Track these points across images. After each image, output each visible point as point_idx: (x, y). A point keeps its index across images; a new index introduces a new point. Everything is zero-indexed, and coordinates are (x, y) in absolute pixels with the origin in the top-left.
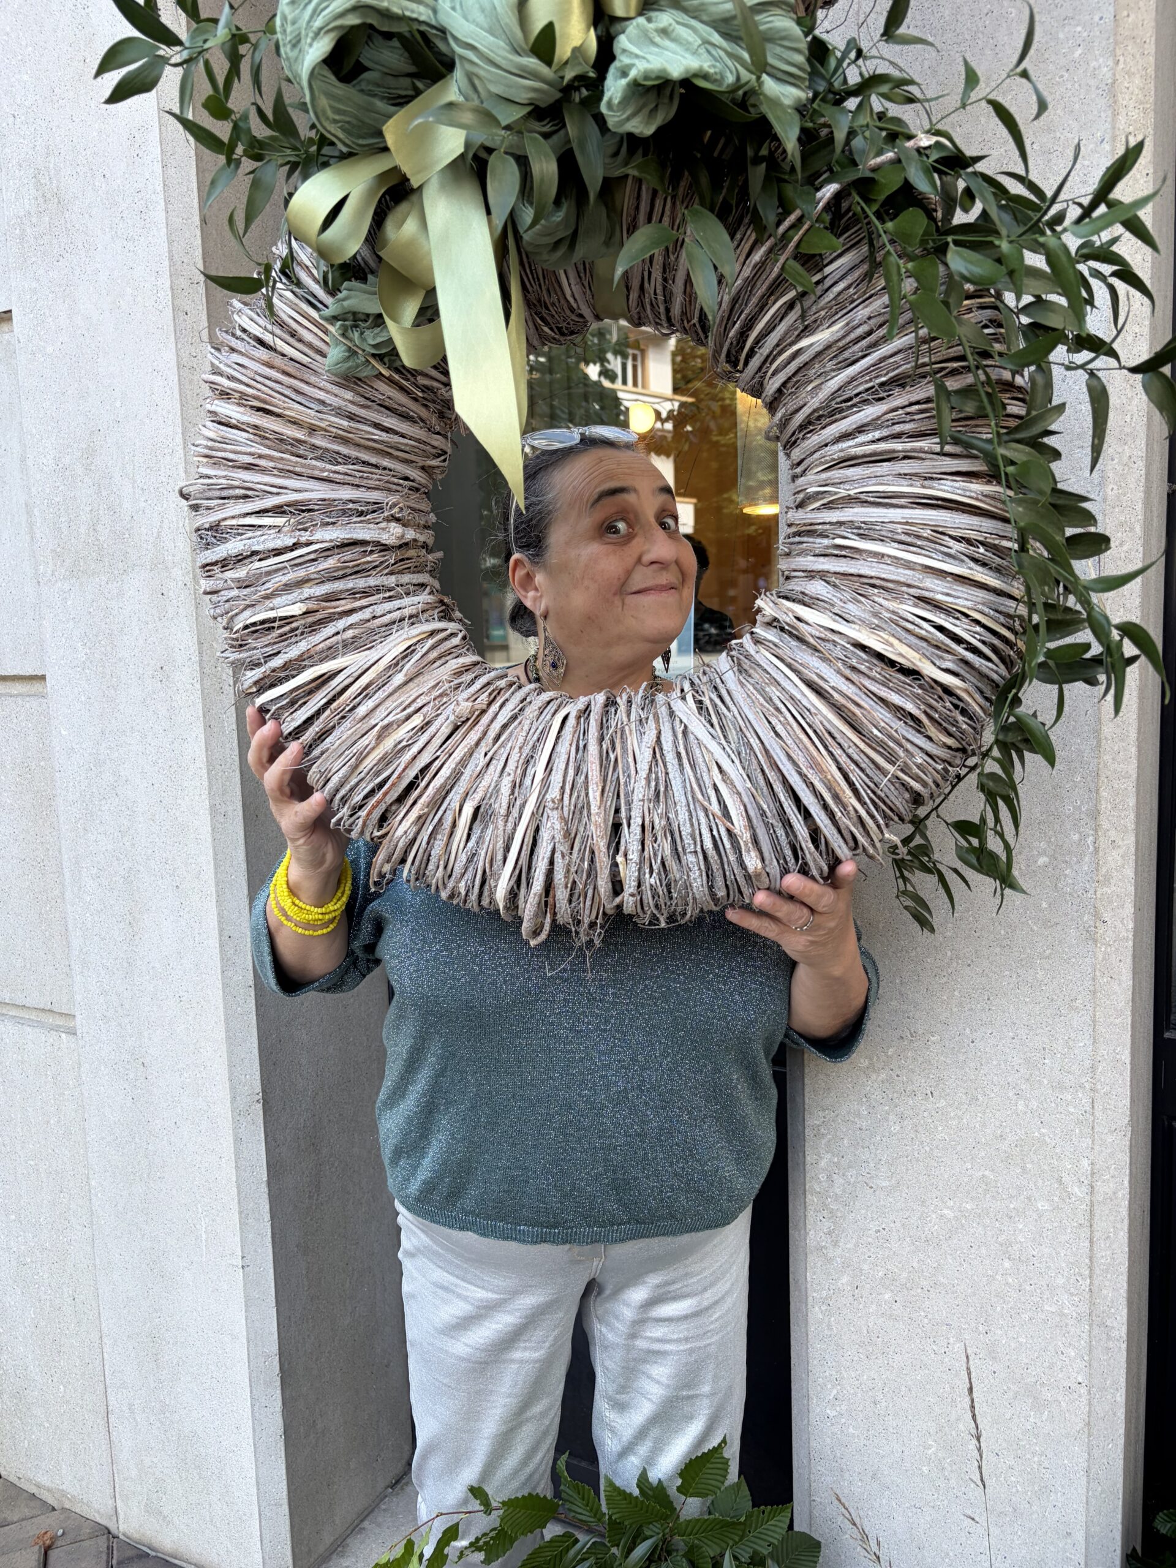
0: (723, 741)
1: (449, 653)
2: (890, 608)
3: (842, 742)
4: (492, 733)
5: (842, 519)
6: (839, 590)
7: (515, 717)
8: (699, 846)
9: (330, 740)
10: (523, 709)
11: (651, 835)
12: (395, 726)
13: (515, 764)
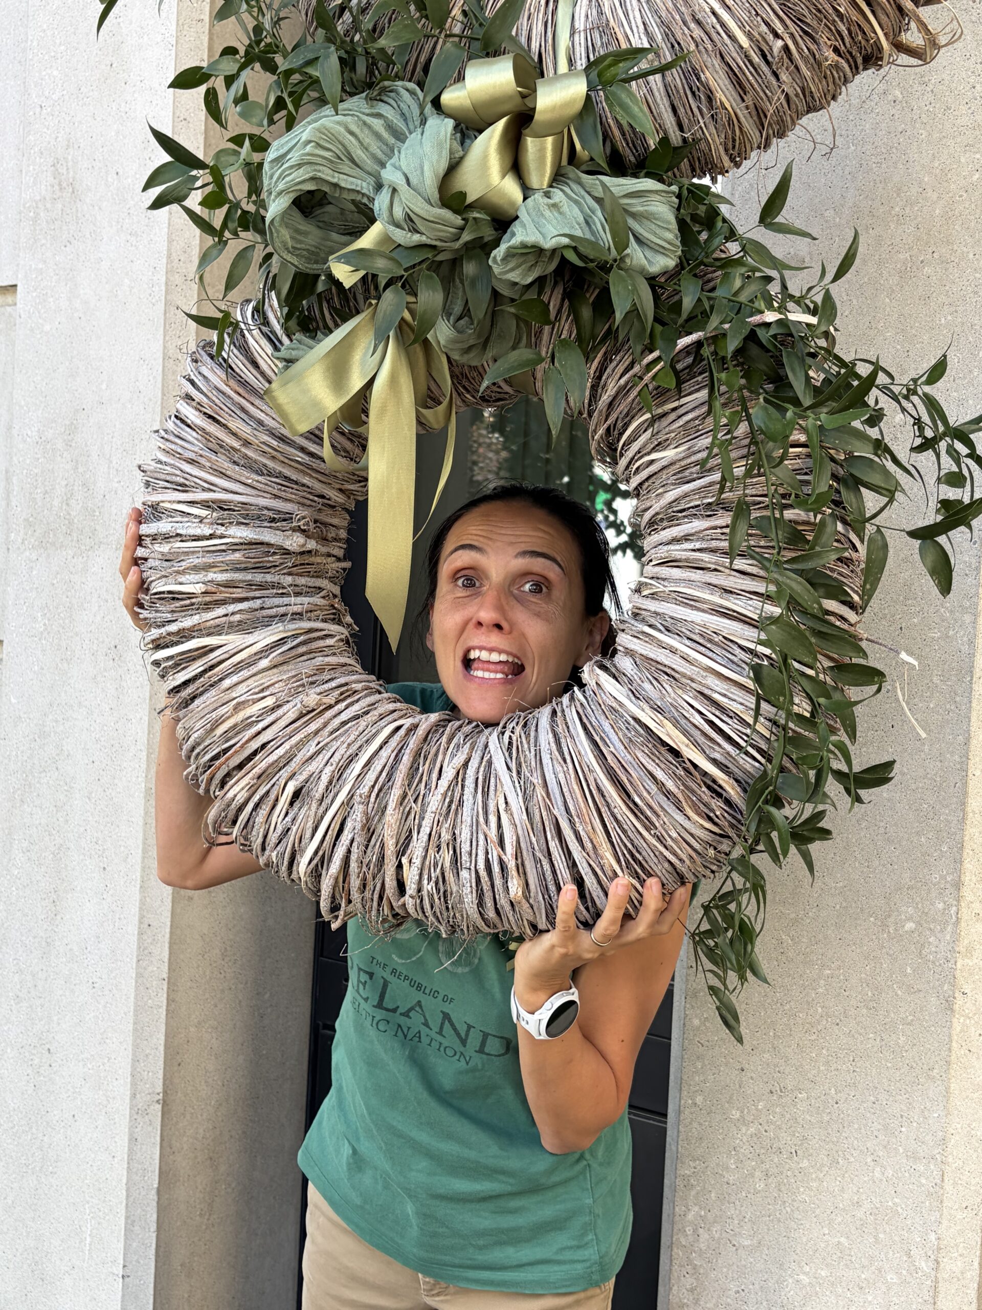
0: (515, 776)
1: (320, 650)
2: (673, 695)
3: (610, 801)
4: (330, 728)
5: (658, 610)
6: (640, 671)
7: (356, 717)
8: (473, 865)
9: (197, 702)
10: (367, 713)
11: (435, 845)
12: (251, 703)
13: (340, 757)
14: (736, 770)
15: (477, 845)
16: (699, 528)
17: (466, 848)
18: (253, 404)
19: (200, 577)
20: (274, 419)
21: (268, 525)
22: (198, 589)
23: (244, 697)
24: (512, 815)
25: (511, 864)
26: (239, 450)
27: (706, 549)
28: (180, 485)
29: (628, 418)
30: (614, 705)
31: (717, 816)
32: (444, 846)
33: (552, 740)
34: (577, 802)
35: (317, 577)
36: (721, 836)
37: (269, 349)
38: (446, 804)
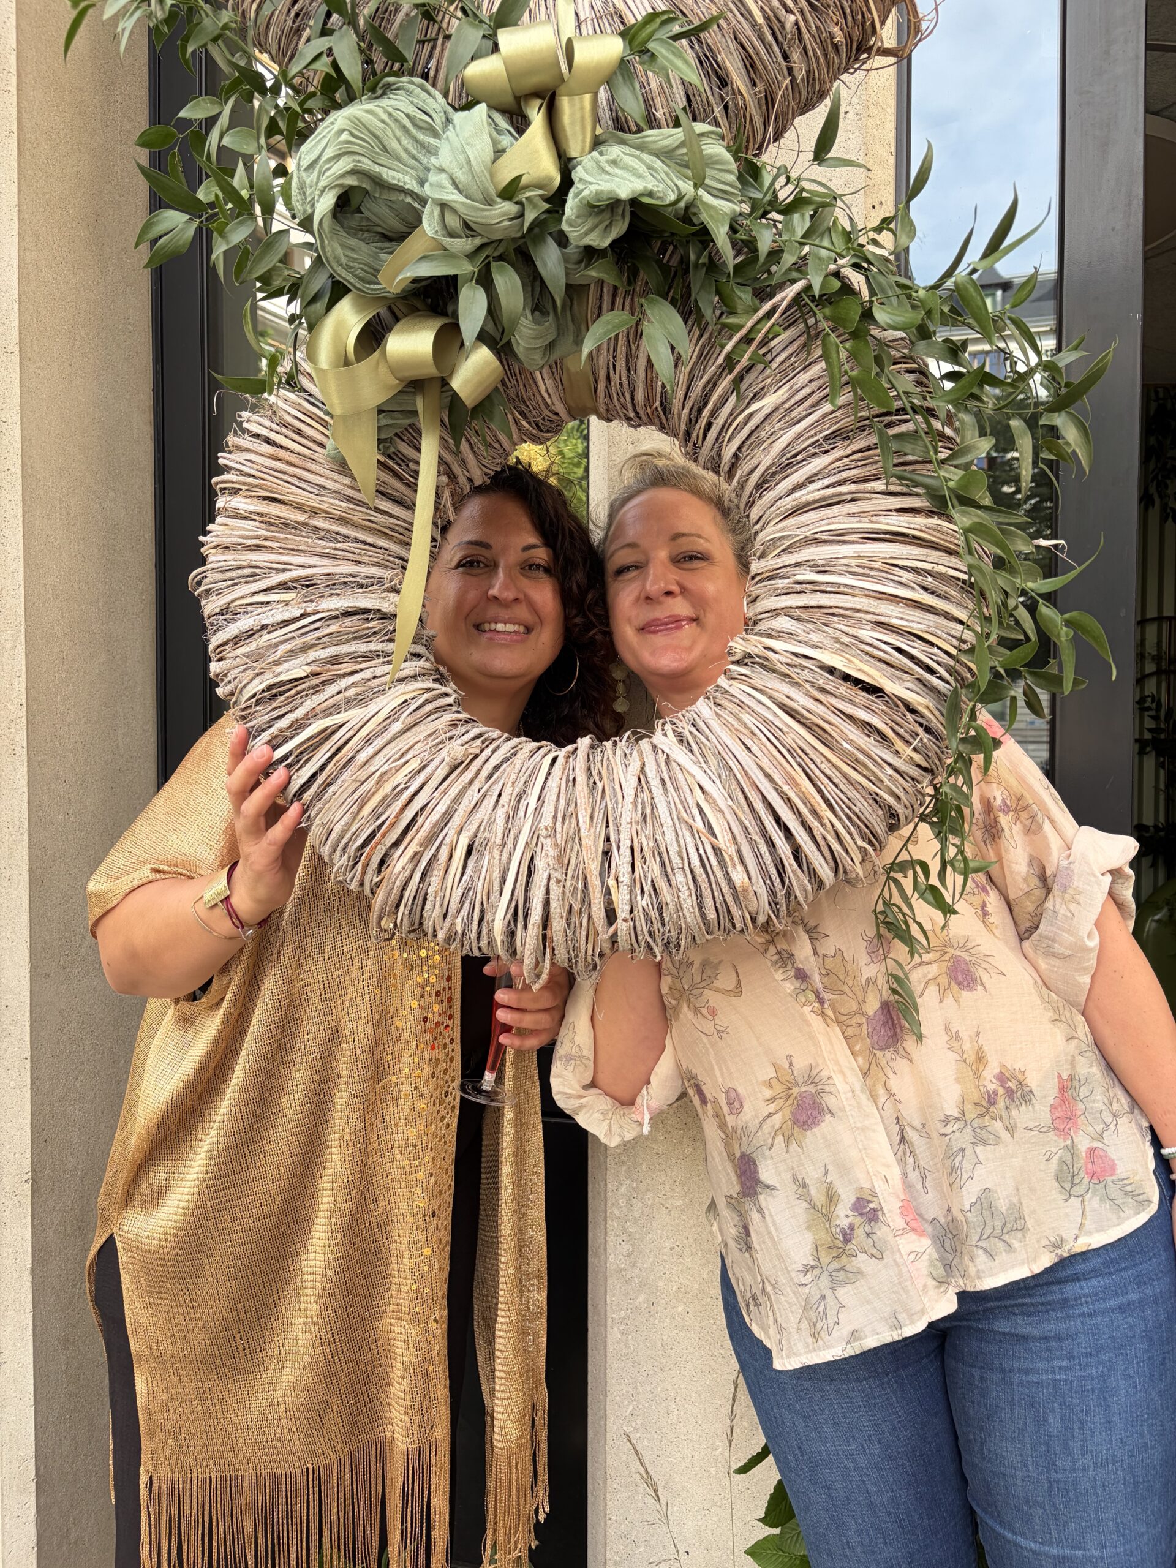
0: (703, 765)
1: (442, 709)
2: (850, 633)
3: (814, 758)
4: (484, 773)
7: (507, 759)
8: (686, 868)
9: (331, 789)
10: (515, 753)
11: (640, 859)
12: (393, 771)
13: (508, 797)
15: (685, 843)
16: (822, 466)
17: (673, 850)
18: (309, 471)
19: (300, 660)
21: (359, 591)
22: (304, 672)
23: (385, 768)
24: (715, 802)
26: (307, 524)
28: (248, 576)
29: (710, 386)
32: (649, 857)
38: (640, 812)
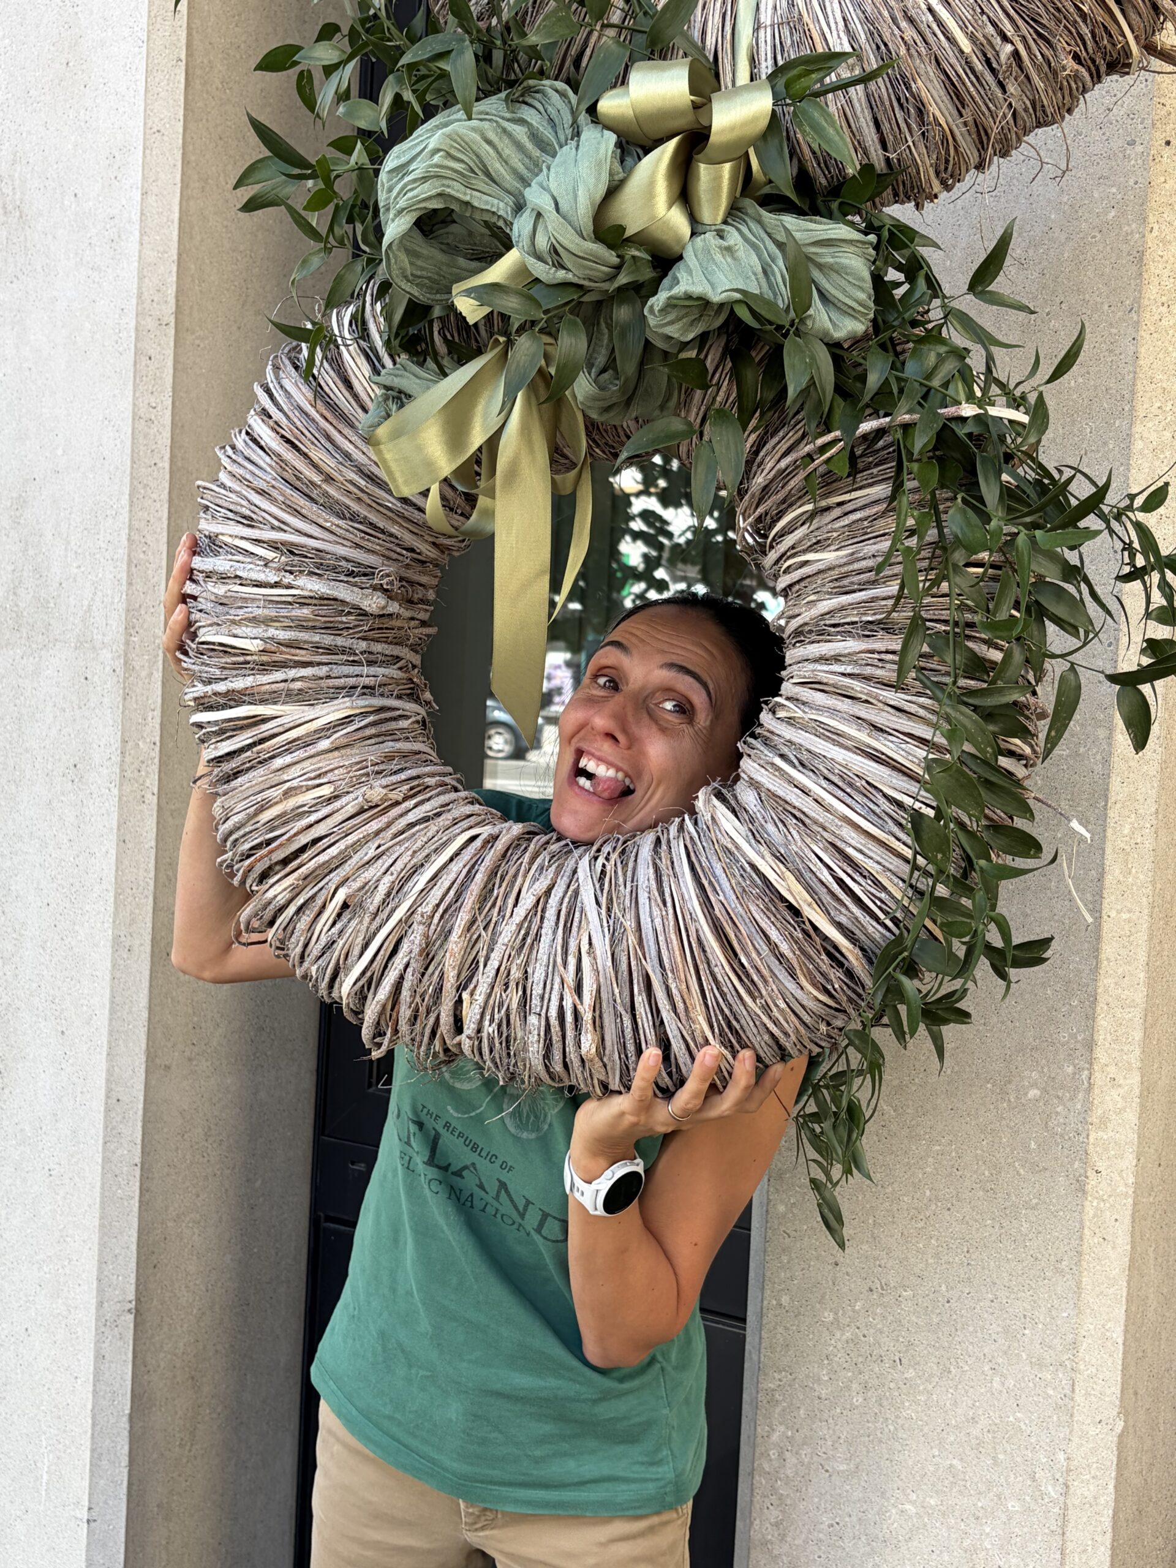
1: (390, 733)
2: (799, 843)
3: (711, 957)
4: (394, 829)
5: (794, 739)
6: (764, 808)
7: (426, 819)
8: (543, 1014)
10: (438, 815)
11: (502, 983)
12: (304, 789)
13: (402, 866)
14: (863, 938)
15: (552, 988)
16: (853, 650)
17: (537, 990)
18: (340, 432)
19: (259, 631)
20: (364, 453)
21: (345, 579)
22: (253, 646)
23: (295, 783)
24: (595, 959)
25: (587, 1017)
26: (319, 486)
27: (858, 675)
28: (245, 517)
29: (784, 506)
30: (730, 846)
31: (835, 990)
32: (512, 985)
33: (652, 876)
34: (672, 953)
35: (396, 644)
36: (836, 1010)
37: (366, 369)
38: (521, 937)
